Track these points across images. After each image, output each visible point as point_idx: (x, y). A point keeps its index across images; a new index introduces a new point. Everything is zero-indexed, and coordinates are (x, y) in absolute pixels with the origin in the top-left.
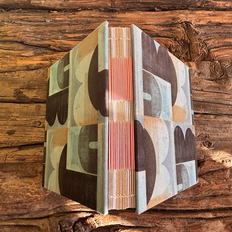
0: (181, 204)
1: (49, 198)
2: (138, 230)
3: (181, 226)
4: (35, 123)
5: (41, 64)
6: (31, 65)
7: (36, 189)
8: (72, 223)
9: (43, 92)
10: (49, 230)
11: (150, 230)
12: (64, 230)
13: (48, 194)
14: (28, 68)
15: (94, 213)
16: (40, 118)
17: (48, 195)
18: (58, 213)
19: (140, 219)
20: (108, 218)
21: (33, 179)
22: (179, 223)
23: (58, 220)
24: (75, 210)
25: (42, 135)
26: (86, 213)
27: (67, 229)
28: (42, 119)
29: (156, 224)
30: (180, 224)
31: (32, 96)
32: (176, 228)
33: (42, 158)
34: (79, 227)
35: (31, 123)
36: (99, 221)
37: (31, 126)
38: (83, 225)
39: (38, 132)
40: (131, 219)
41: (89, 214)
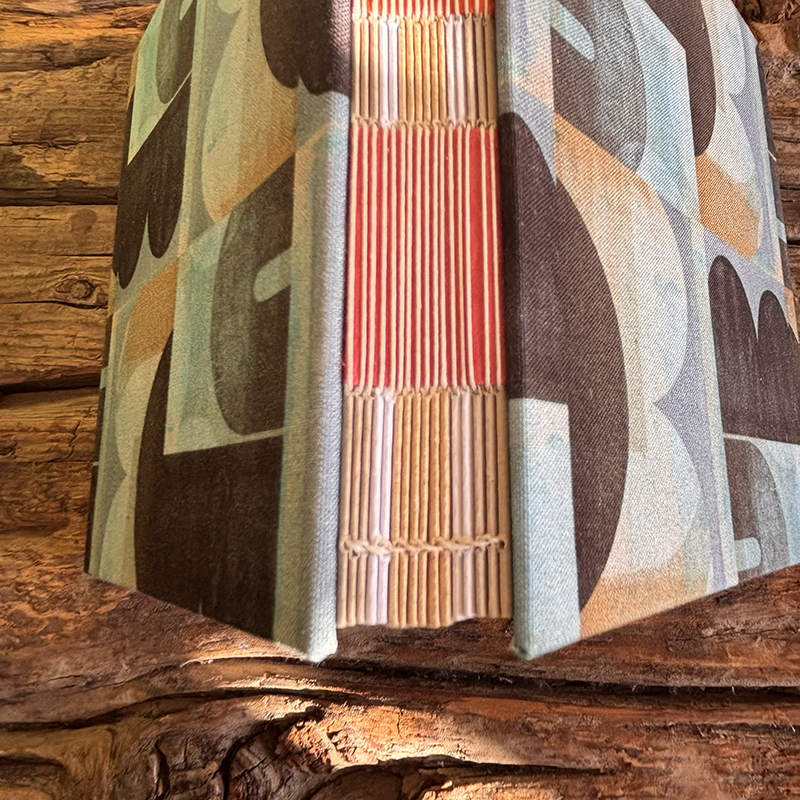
0: (741, 658)
1: (115, 626)
2: (538, 784)
3: (748, 767)
4: (67, 287)
5: (101, 38)
6: (60, 44)
7: (56, 584)
8: (220, 748)
9: (107, 154)
10: (107, 784)
11: (597, 787)
12: (179, 779)
13: (112, 606)
14: (48, 58)
15: (326, 699)
16: (90, 264)
17: (110, 613)
18: (158, 698)
19: (546, 731)
20: (393, 727)
21: (46, 540)
22: (736, 752)
23: (153, 732)
24: (234, 685)
25: (93, 340)
26: (286, 702)
27: (191, 774)
28: (97, 269)
29: (623, 754)
30: (741, 759)
31: (61, 171)
32: (721, 779)
33: (90, 441)
34: (253, 768)
35: (48, 285)
36: (346, 737)
37: (46, 299)
38: (271, 757)
39: (80, 328)
40: (504, 733)
41: (300, 707)
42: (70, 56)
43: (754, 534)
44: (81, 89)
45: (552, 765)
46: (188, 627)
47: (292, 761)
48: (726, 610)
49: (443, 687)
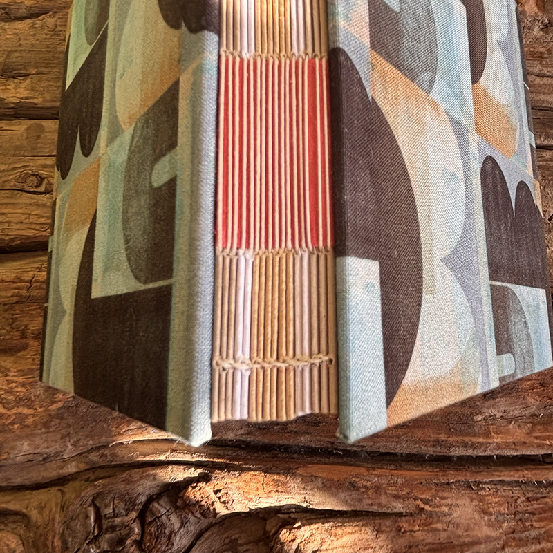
0: (501, 436)
1: (62, 418)
2: (360, 523)
3: (504, 509)
4: (24, 179)
7: (20, 389)
8: (138, 502)
9: (51, 83)
10: (59, 528)
11: (401, 525)
12: (110, 524)
13: (60, 405)
15: (211, 467)
16: (40, 162)
17: (58, 409)
18: (93, 469)
19: (366, 487)
20: (259, 486)
21: (12, 359)
22: (497, 500)
23: (90, 492)
24: (148, 458)
25: (43, 217)
26: (184, 469)
27: (118, 520)
28: (45, 166)
29: (419, 502)
30: (500, 504)
31: (18, 95)
32: (486, 518)
33: (42, 288)
34: (162, 515)
35: (10, 178)
36: (227, 493)
37: (8, 188)
38: (174, 507)
39: (33, 208)
40: (337, 488)
41: (194, 473)
42: (23, 12)
43: (510, 351)
44: (31, 35)
45: (370, 510)
46: (114, 418)
47: (189, 510)
48: (490, 403)
49: (294, 458)
